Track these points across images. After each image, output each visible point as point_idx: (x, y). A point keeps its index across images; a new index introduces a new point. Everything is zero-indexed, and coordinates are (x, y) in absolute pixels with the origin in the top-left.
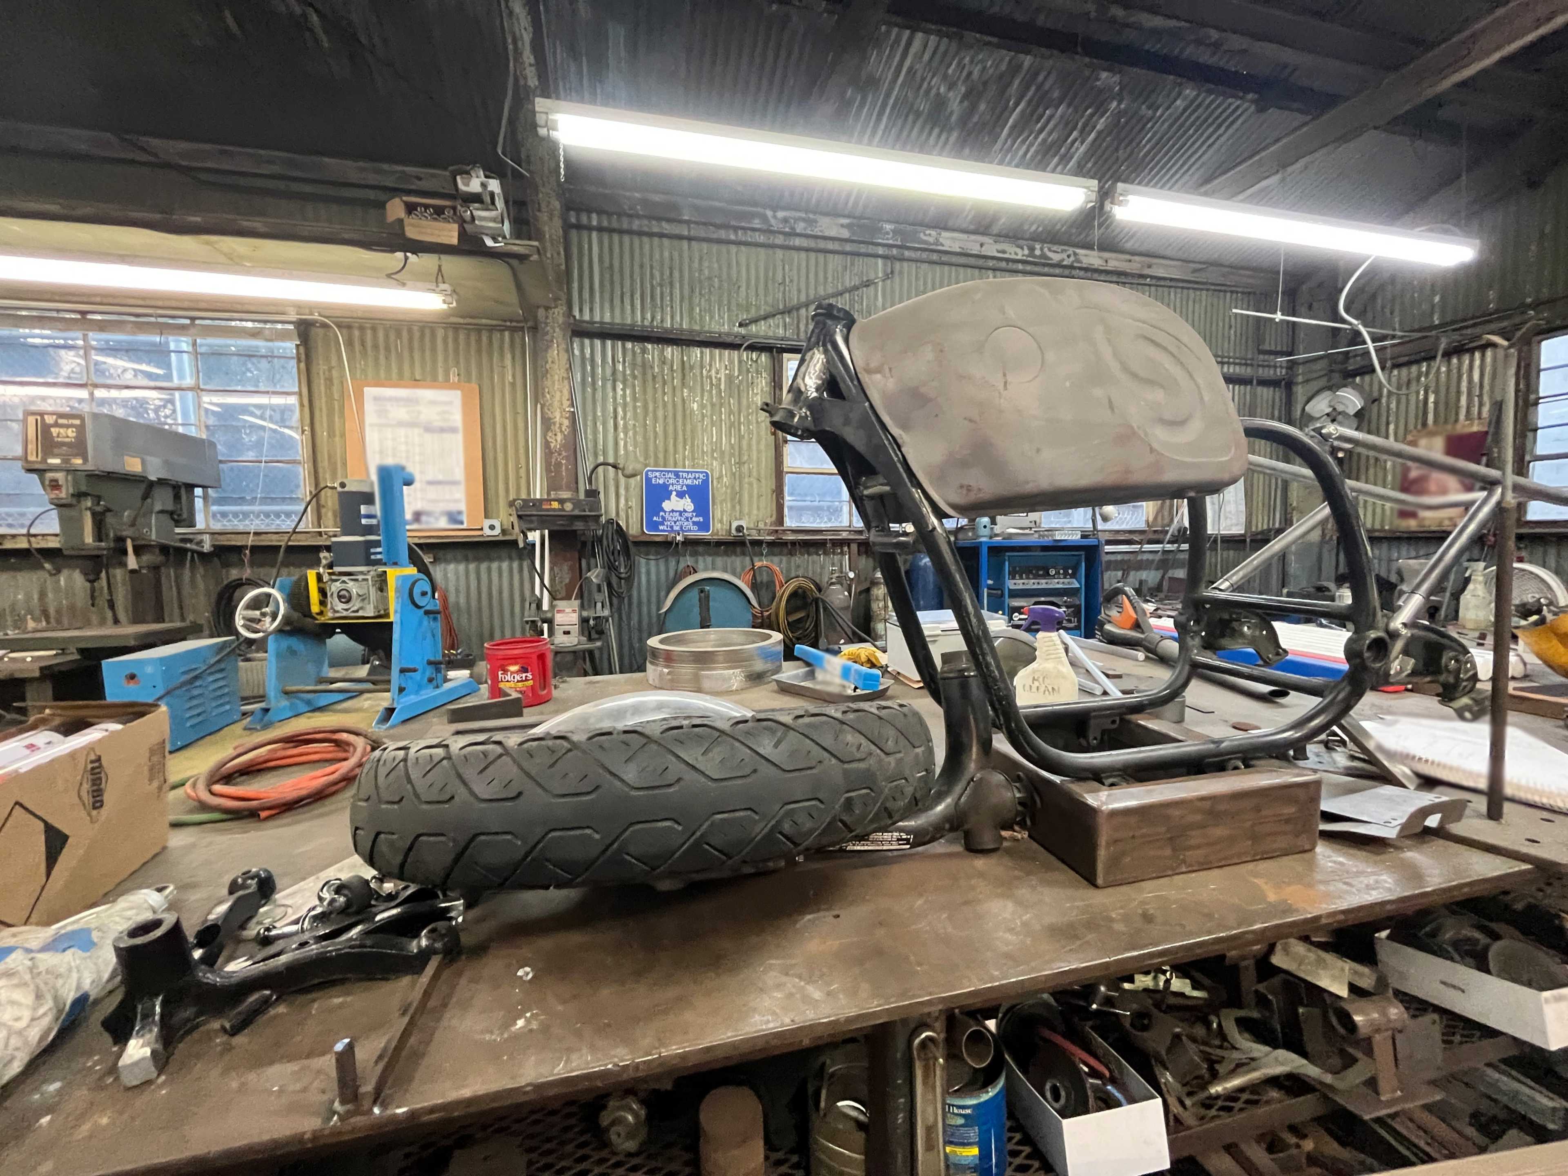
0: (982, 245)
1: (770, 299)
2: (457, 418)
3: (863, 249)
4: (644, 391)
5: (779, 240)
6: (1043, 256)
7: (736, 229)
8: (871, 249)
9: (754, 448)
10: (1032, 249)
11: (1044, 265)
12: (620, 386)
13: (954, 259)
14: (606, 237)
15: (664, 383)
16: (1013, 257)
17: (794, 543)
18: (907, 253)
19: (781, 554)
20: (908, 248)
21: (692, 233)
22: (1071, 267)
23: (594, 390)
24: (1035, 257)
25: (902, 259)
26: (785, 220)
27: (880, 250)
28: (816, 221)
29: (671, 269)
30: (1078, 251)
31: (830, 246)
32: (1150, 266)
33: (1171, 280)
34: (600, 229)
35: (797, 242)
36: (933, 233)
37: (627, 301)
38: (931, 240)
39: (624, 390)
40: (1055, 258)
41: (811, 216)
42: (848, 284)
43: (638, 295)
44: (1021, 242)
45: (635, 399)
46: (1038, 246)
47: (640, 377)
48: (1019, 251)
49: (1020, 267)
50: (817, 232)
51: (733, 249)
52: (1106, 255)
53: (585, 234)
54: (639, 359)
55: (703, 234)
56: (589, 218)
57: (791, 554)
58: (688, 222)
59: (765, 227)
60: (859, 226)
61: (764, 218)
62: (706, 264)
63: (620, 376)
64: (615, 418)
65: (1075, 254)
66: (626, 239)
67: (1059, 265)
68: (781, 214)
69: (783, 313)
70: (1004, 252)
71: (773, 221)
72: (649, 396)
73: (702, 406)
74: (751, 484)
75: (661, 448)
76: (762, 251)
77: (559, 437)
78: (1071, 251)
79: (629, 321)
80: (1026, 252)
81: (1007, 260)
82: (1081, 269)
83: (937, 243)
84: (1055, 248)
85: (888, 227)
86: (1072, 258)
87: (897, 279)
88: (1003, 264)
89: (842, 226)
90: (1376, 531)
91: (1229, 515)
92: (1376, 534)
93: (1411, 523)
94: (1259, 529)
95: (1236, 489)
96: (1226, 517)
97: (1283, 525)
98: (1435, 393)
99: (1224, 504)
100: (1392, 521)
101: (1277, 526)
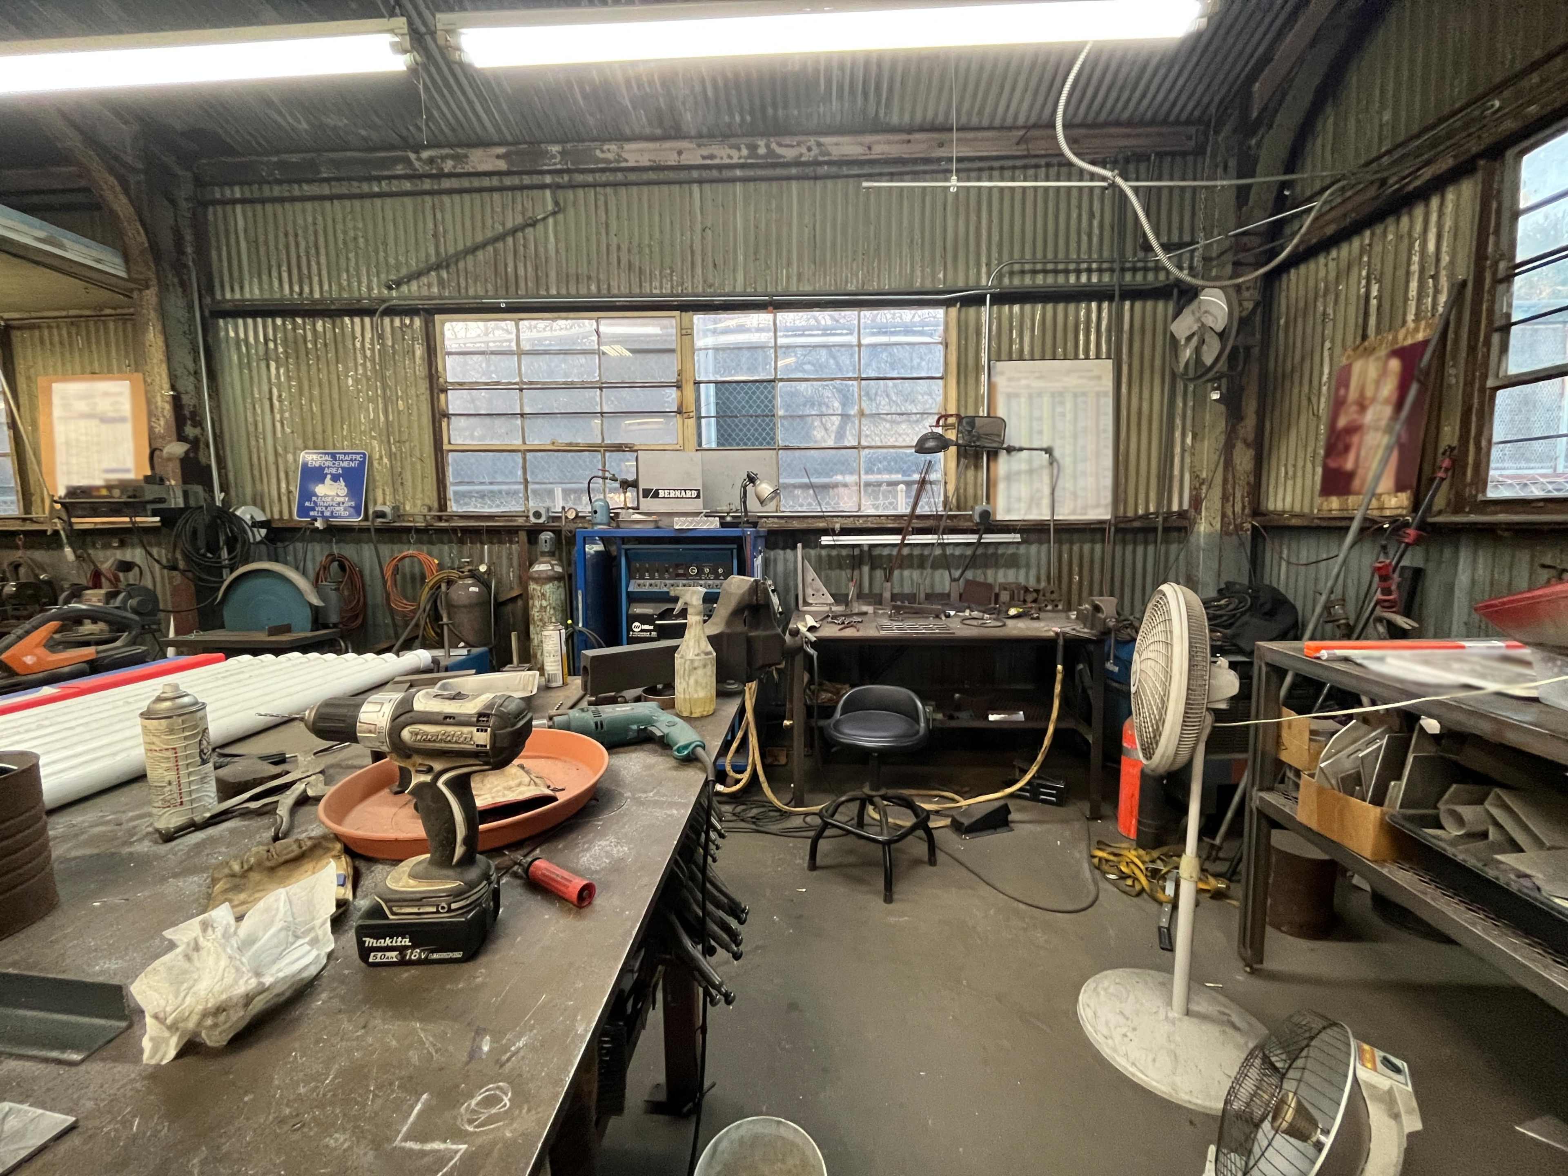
0: (680, 153)
1: (422, 255)
2: (126, 407)
3: (527, 180)
4: (298, 370)
5: (427, 185)
6: (771, 153)
7: (379, 179)
8: (536, 179)
9: (416, 425)
10: (753, 148)
11: (774, 166)
12: (273, 365)
13: (645, 176)
14: (248, 208)
15: (318, 358)
16: (727, 161)
17: (465, 530)
18: (579, 178)
19: (450, 542)
20: (583, 171)
21: (334, 191)
22: (816, 163)
23: (250, 371)
24: (758, 156)
25: (573, 186)
26: (431, 161)
27: (548, 179)
28: (466, 156)
29: (316, 233)
30: (823, 140)
31: (486, 182)
32: (941, 145)
33: (981, 159)
34: (243, 201)
35: (446, 184)
36: (613, 147)
37: (275, 274)
38: (610, 156)
39: (277, 369)
40: (789, 154)
41: (459, 150)
42: (509, 225)
43: (284, 268)
44: (733, 141)
45: (289, 379)
46: (761, 143)
47: (294, 355)
48: (734, 153)
49: (738, 173)
50: (469, 168)
51: (378, 202)
52: (868, 139)
53: (229, 208)
54: (290, 335)
55: (344, 190)
56: (232, 191)
57: (461, 542)
58: (327, 180)
59: (409, 172)
60: (517, 153)
61: (407, 161)
62: (350, 225)
63: (272, 355)
64: (271, 399)
65: (819, 144)
66: (269, 207)
67: (797, 163)
68: (425, 154)
69: (437, 267)
70: (712, 157)
71: (417, 164)
72: (304, 373)
73: (357, 381)
74: (413, 464)
75: (319, 429)
76: (408, 200)
77: (162, 423)
78: (812, 141)
79: (278, 296)
80: (745, 152)
81: (720, 167)
82: (829, 163)
83: (619, 158)
84: (787, 140)
85: (555, 149)
86: (815, 151)
87: (571, 212)
88: (715, 173)
89: (498, 157)
90: (1294, 516)
91: (1080, 493)
92: (1294, 522)
93: (1335, 503)
94: (1141, 512)
95: (1098, 454)
96: (1075, 495)
97: (1186, 506)
98: (1379, 281)
99: (1075, 477)
100: (1318, 500)
101: (1175, 508)
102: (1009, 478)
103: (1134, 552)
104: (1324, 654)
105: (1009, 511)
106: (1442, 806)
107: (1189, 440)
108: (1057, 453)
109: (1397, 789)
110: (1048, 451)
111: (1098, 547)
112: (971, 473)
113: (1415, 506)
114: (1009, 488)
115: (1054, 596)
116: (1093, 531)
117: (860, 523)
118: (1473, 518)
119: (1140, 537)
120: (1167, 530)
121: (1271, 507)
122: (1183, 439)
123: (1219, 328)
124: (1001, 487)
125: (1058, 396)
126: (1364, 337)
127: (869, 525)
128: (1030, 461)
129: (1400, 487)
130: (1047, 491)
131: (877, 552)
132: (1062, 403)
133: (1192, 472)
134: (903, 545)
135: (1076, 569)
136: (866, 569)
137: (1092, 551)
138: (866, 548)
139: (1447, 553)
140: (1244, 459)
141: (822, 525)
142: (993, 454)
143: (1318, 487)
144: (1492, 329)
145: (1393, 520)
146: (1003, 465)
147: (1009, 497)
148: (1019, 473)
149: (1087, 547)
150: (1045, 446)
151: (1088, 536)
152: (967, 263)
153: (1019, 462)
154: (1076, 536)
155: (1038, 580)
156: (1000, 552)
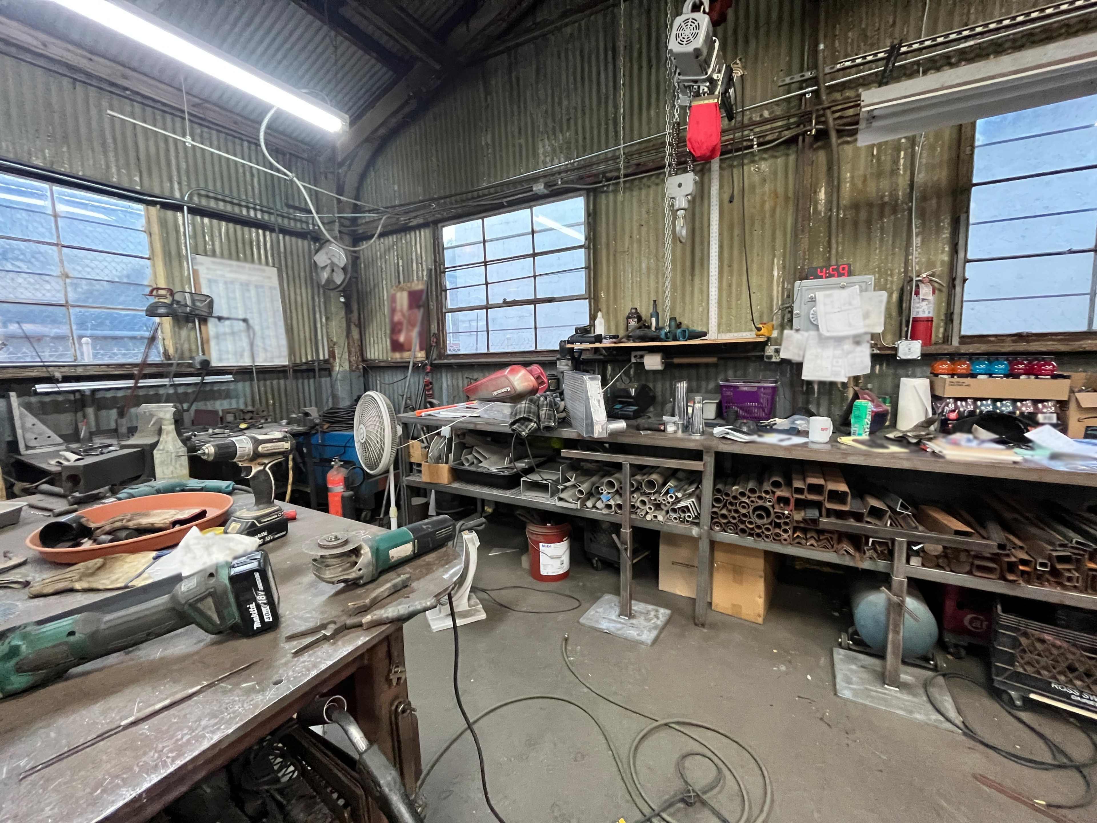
90: (380, 361)
91: (269, 348)
92: (382, 364)
93: (397, 356)
94: (304, 360)
95: (275, 324)
96: (265, 350)
97: (327, 357)
98: (402, 259)
99: (263, 338)
100: (390, 354)
101: (321, 358)
102: (217, 337)
103: (303, 383)
104: (423, 414)
105: (220, 360)
106: (463, 458)
107: (324, 320)
108: (251, 322)
109: (451, 456)
110: (245, 320)
111: (282, 382)
112: (184, 333)
113: (427, 358)
114: (218, 344)
115: (265, 413)
116: (279, 372)
117: (80, 371)
118: (446, 361)
119: (305, 374)
120: (320, 370)
121: (369, 357)
122: (321, 320)
123: (342, 265)
124: (213, 343)
125: (246, 286)
126: (399, 282)
127: (91, 373)
128: (232, 326)
129: (421, 349)
130: (247, 348)
131: (99, 395)
132: (248, 290)
133: (328, 338)
134: (136, 388)
135: (270, 396)
136: (90, 411)
137: (279, 384)
138: (88, 393)
139: (439, 375)
140: (355, 333)
141: (34, 374)
142: (204, 320)
143: (389, 347)
144: (442, 291)
145: (421, 362)
146: (212, 327)
147: (220, 350)
148: (225, 334)
149: (275, 382)
150: (241, 316)
151: (275, 375)
152: (161, 177)
153: (225, 327)
154: (267, 376)
155: (246, 405)
156: (216, 388)
